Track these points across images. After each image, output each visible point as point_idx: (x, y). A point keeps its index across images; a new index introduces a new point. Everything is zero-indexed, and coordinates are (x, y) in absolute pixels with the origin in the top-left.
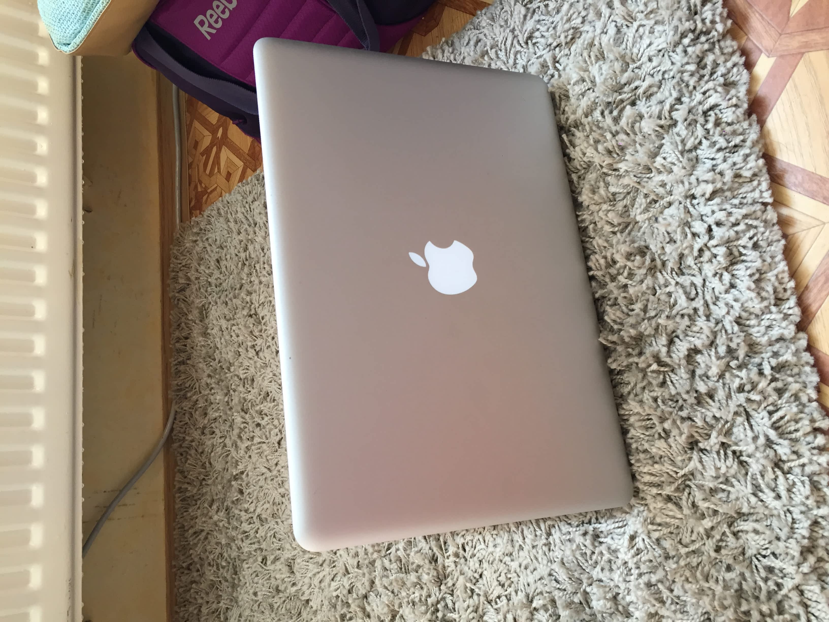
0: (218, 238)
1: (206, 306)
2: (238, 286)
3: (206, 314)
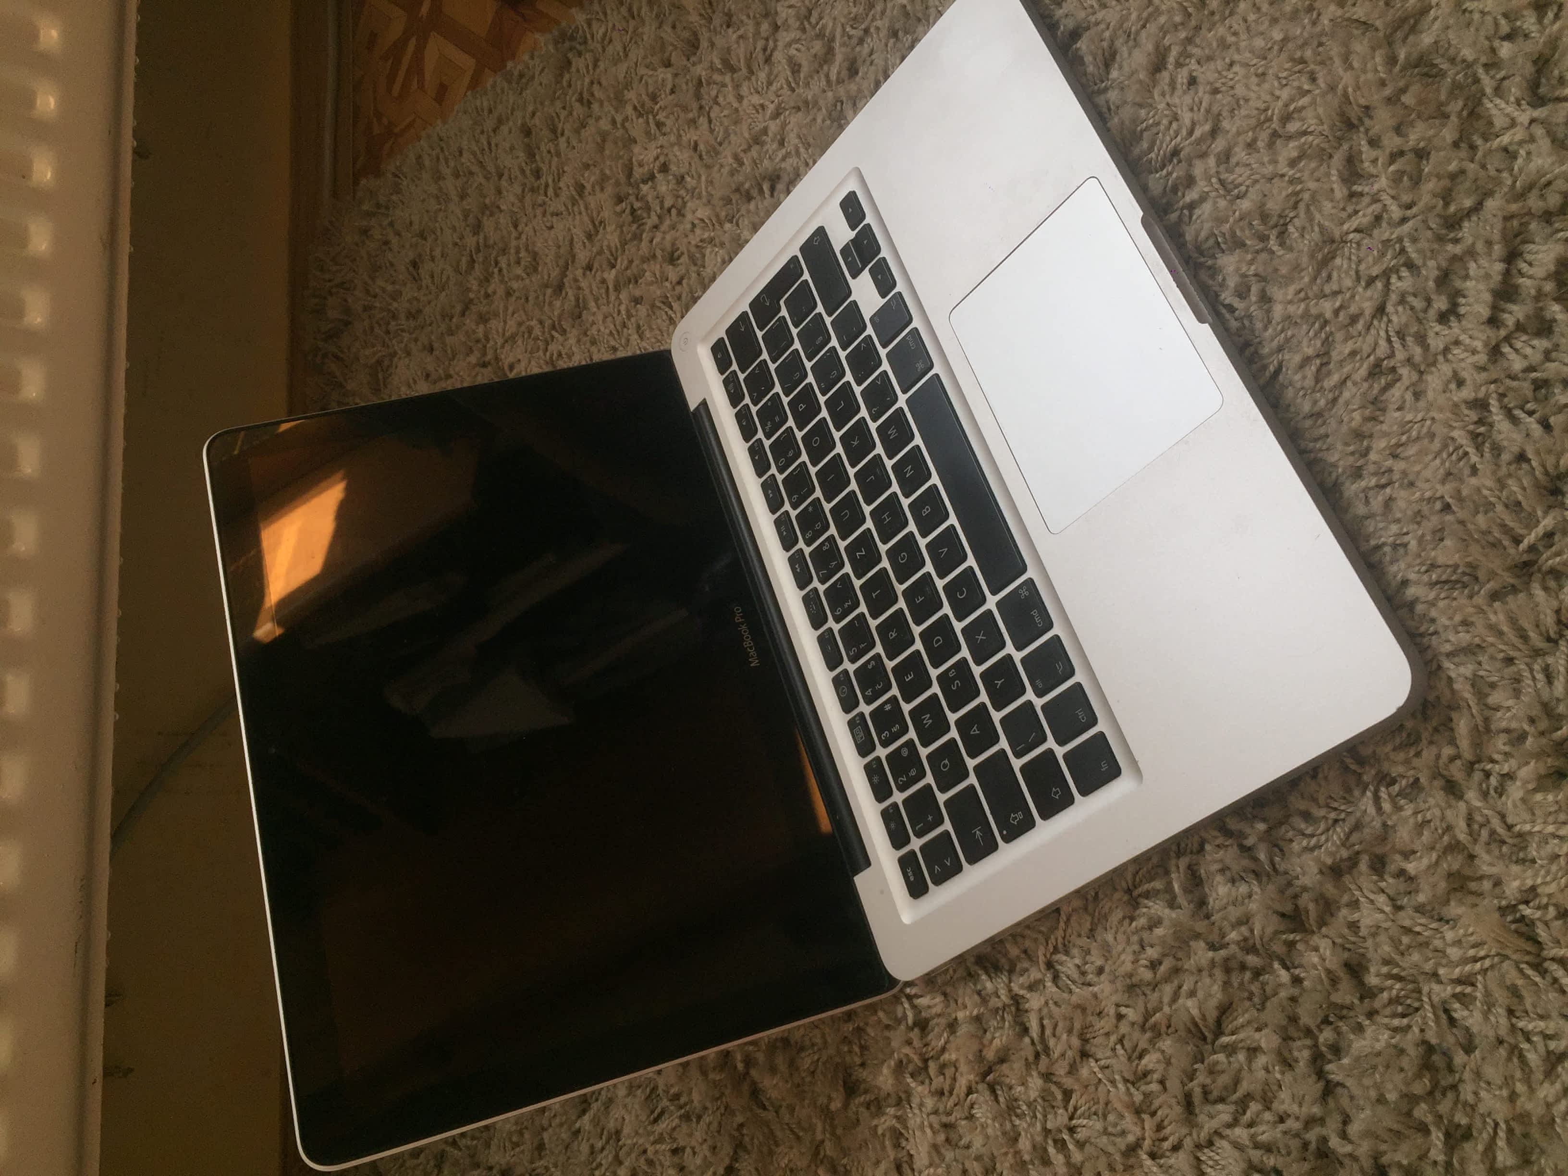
0: (415, 219)
1: (386, 362)
2: (459, 308)
3: (385, 379)
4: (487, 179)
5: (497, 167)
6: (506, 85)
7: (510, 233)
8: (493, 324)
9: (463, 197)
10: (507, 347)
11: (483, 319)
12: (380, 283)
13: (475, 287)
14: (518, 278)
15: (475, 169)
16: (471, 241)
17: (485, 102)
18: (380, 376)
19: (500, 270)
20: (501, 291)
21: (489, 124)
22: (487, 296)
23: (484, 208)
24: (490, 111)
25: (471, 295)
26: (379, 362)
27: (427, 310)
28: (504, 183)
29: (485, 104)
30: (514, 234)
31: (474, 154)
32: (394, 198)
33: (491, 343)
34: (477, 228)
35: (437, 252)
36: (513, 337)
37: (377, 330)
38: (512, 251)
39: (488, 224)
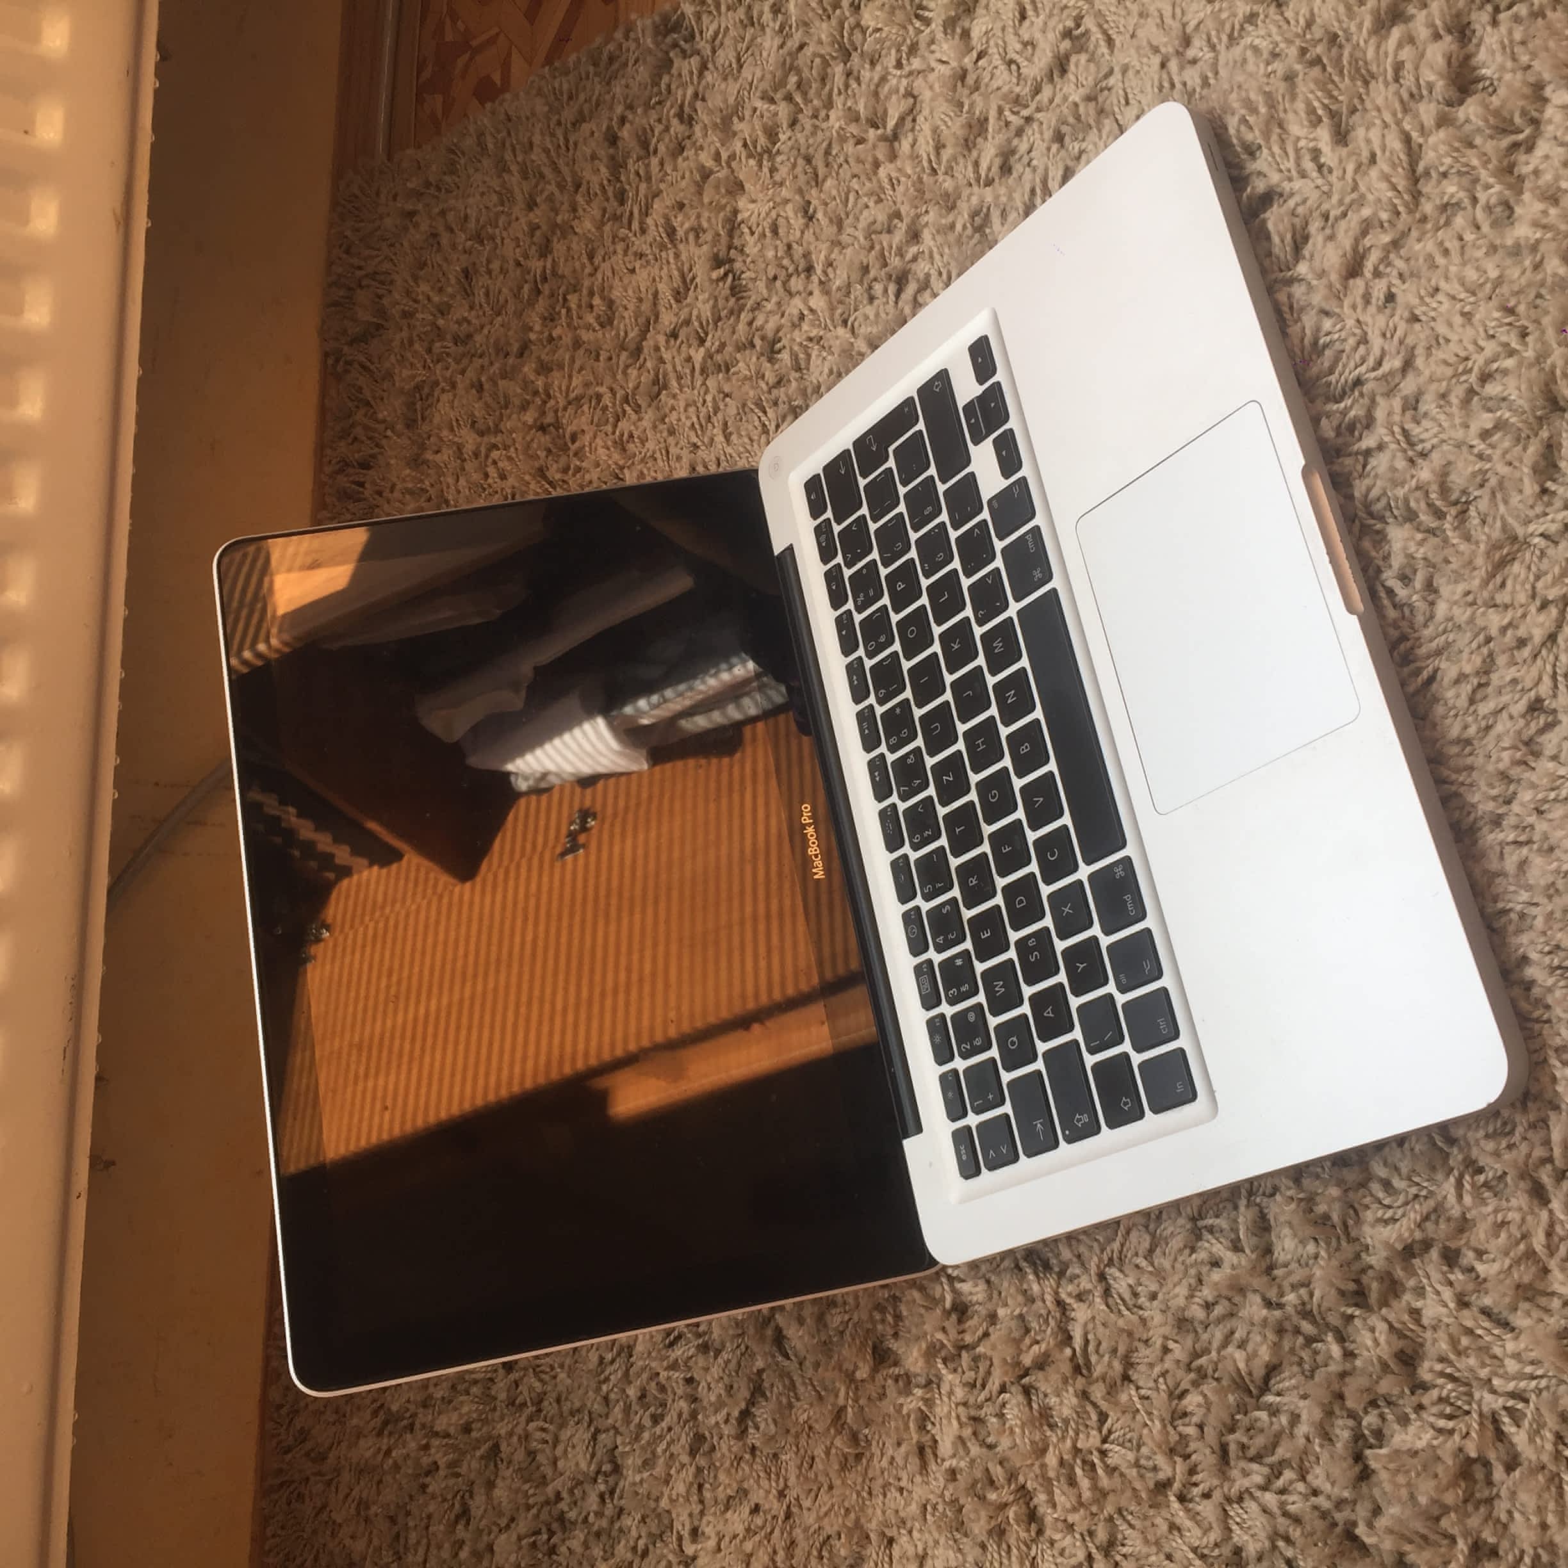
0: (472, 213)
1: (426, 390)
2: (515, 347)
3: (423, 410)
4: (561, 187)
5: (574, 174)
6: (591, 69)
7: (583, 266)
8: (557, 380)
9: (531, 205)
10: (571, 410)
11: (544, 368)
12: (424, 287)
13: (537, 328)
14: (589, 327)
15: (547, 171)
16: (536, 265)
17: (565, 84)
18: (418, 406)
19: (569, 310)
20: (567, 340)
21: (568, 115)
22: (551, 339)
23: (554, 226)
24: (570, 98)
25: (533, 336)
26: (418, 388)
27: (478, 338)
28: (580, 199)
29: (565, 87)
30: (588, 270)
31: (547, 151)
32: (448, 179)
33: (552, 402)
34: (545, 250)
35: (495, 266)
36: (578, 399)
37: (417, 346)
38: (585, 292)
39: (559, 247)
